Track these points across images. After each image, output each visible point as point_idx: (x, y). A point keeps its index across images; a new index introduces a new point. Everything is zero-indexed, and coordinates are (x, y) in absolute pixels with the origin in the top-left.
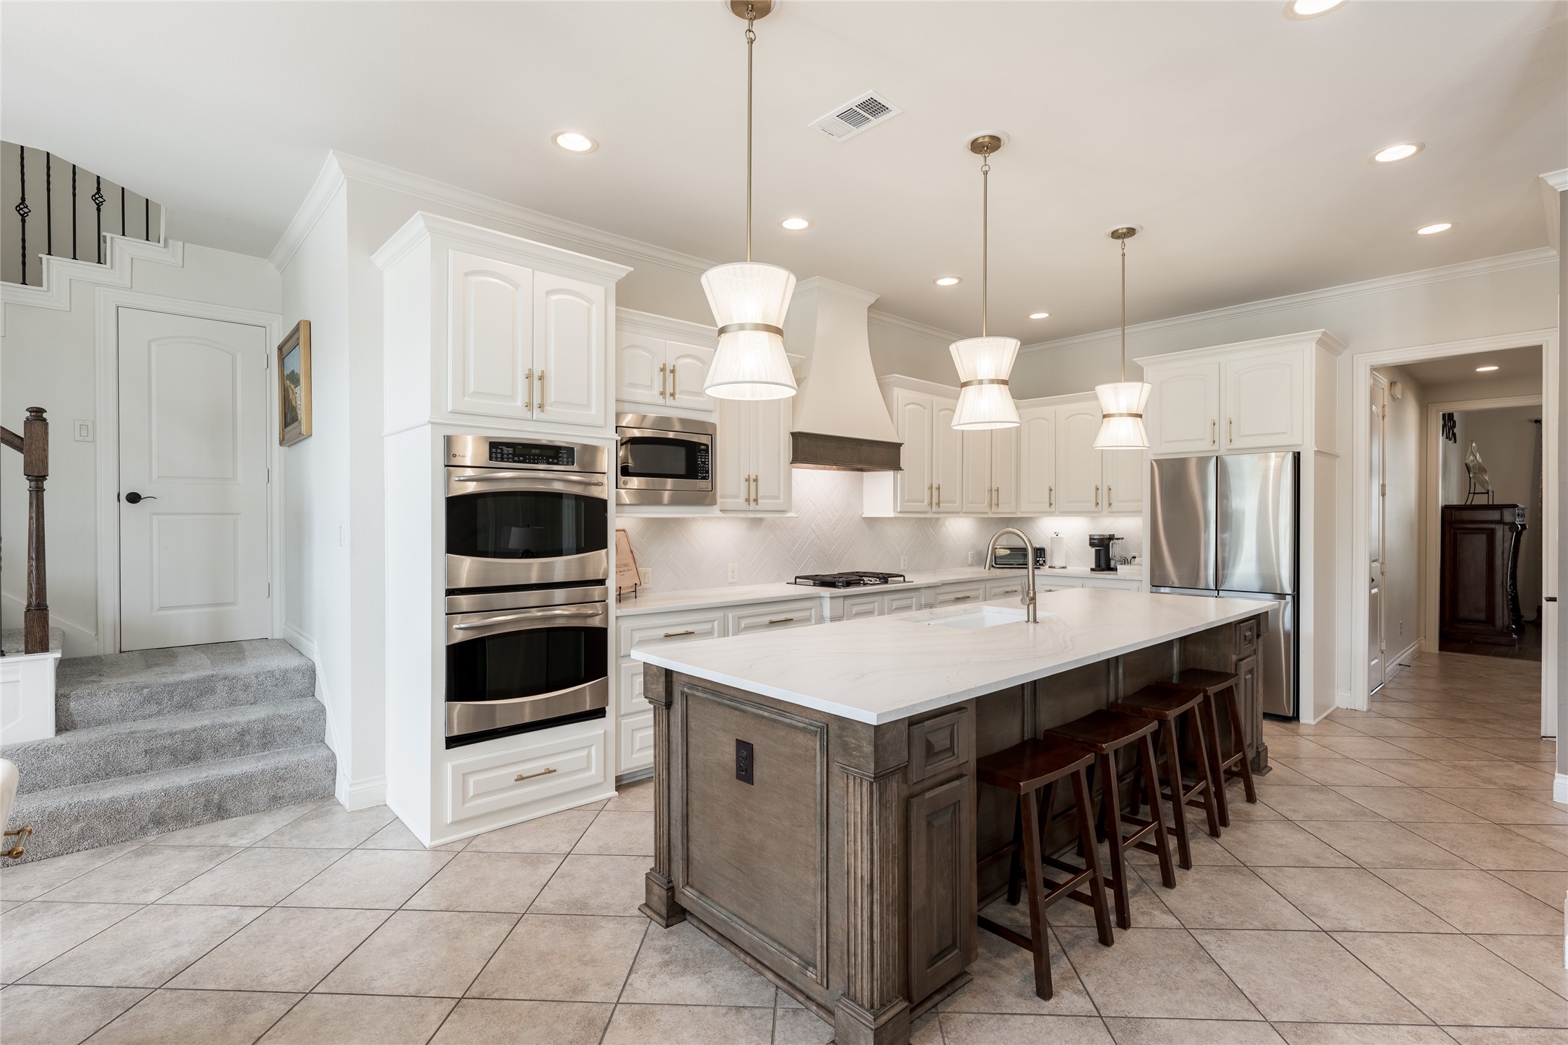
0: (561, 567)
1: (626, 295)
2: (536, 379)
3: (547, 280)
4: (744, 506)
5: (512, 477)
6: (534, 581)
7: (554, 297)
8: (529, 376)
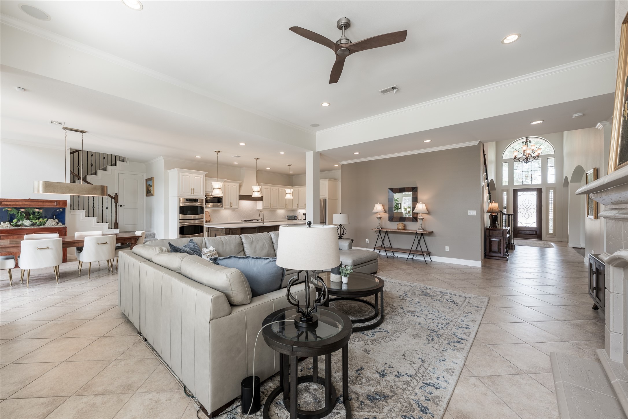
0: (197, 216)
1: (207, 176)
2: (193, 190)
3: (194, 175)
4: (230, 207)
5: (188, 204)
6: (192, 218)
7: (195, 178)
8: (192, 189)
